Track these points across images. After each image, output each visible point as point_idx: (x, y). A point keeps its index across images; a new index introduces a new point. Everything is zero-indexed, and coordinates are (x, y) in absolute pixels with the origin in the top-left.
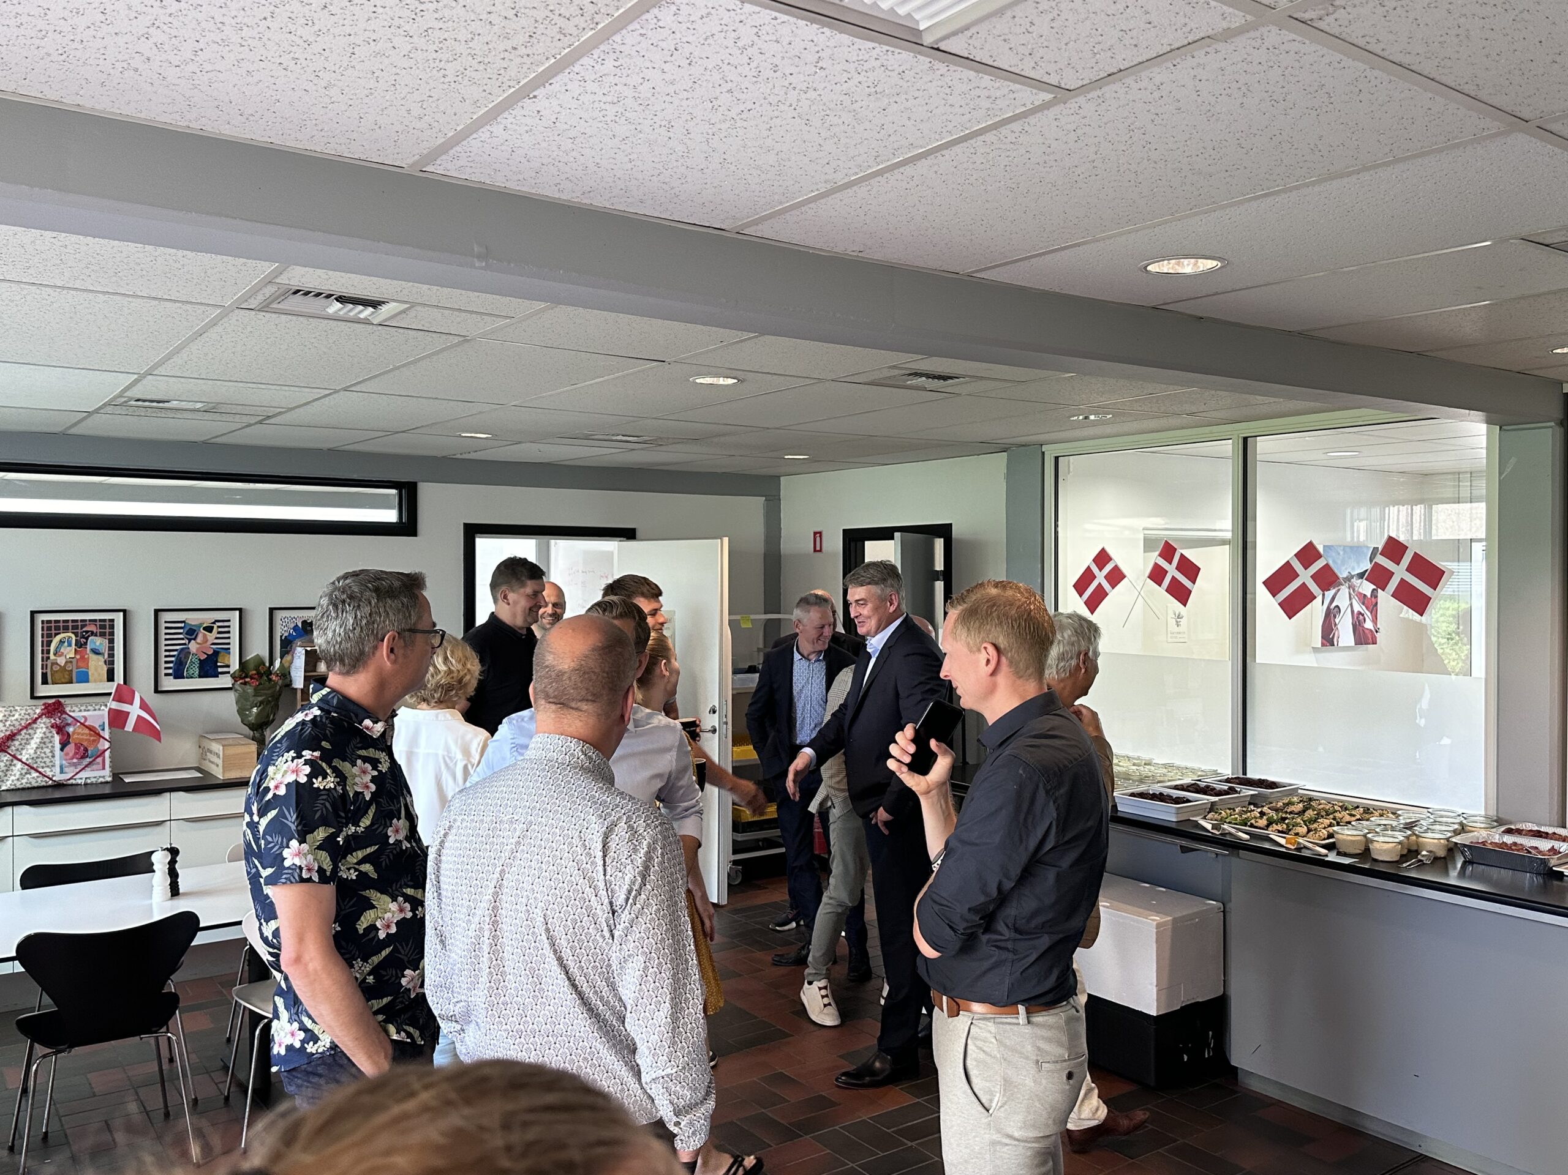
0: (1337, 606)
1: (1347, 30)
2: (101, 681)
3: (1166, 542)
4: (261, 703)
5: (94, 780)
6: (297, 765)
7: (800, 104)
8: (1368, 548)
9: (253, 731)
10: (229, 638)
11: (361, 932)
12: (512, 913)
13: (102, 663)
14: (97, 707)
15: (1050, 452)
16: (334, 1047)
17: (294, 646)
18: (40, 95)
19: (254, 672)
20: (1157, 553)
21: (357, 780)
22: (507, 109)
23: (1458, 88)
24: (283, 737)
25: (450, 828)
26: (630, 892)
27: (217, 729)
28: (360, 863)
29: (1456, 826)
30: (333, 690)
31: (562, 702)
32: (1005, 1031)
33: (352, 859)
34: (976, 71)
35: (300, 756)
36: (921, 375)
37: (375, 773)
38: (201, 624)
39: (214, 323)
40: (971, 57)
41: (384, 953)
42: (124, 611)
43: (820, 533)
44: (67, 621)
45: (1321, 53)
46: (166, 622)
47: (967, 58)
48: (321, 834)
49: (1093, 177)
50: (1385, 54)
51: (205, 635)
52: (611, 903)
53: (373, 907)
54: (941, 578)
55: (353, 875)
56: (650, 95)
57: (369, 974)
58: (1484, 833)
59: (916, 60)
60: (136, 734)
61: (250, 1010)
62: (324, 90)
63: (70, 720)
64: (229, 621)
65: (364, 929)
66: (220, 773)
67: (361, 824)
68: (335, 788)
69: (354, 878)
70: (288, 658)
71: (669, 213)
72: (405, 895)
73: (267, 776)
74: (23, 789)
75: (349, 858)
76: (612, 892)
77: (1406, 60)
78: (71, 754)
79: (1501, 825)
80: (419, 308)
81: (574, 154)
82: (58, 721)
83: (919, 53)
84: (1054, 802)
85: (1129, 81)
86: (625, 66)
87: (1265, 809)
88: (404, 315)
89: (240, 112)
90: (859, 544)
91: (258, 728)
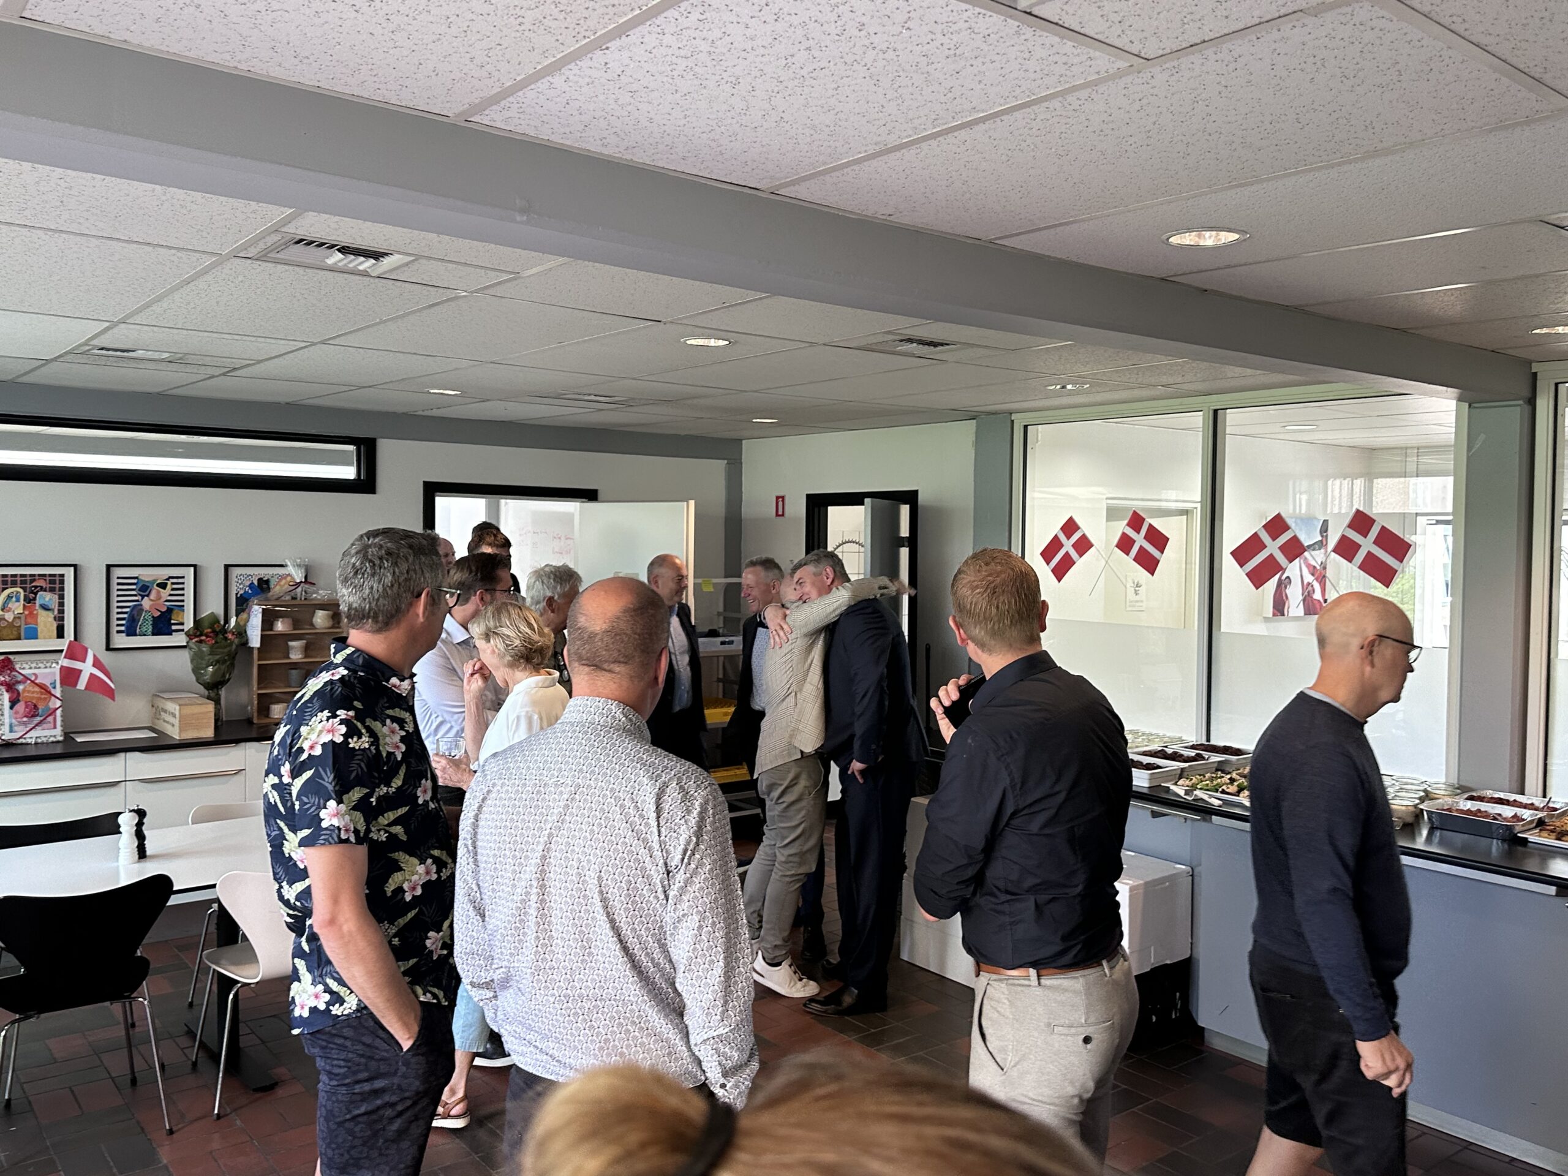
0: (1288, 577)
1: (1438, 9)
2: (50, 638)
3: (1135, 513)
4: (218, 662)
5: (45, 740)
6: (333, 725)
7: (875, 64)
8: (1319, 520)
9: (208, 690)
10: (183, 595)
11: (389, 894)
12: (562, 877)
13: (51, 619)
14: (48, 665)
15: (1019, 420)
16: (362, 1008)
17: (250, 603)
18: (87, 30)
19: (209, 630)
20: (1126, 522)
21: (388, 740)
22: (574, 60)
23: (1526, 70)
24: (312, 697)
25: (489, 792)
26: (685, 851)
27: (168, 688)
28: (390, 825)
29: (1422, 794)
30: (357, 650)
31: (595, 664)
32: (1016, 993)
33: (383, 820)
34: (1062, 38)
35: (335, 716)
36: (910, 340)
37: (404, 733)
38: (155, 581)
39: (205, 271)
40: (1061, 23)
41: (410, 915)
42: (75, 566)
43: (783, 498)
44: (15, 576)
45: (1405, 31)
46: (118, 578)
47: (1056, 24)
48: (356, 794)
49: (1144, 147)
50: (1466, 34)
51: (159, 592)
52: (666, 864)
53: (400, 869)
54: (906, 544)
55: (383, 837)
56: (725, 51)
57: (395, 936)
58: (1449, 800)
59: (1004, 23)
60: (87, 692)
61: (219, 973)
62: (390, 34)
63: (20, 678)
64: (183, 577)
65: (392, 891)
66: (175, 733)
67: (393, 784)
68: (369, 749)
69: (384, 839)
70: (244, 616)
71: (708, 171)
72: (432, 857)
73: (300, 736)
75: (381, 820)
76: (667, 852)
77: (1483, 40)
78: (21, 713)
79: (1464, 792)
80: (423, 261)
81: (629, 108)
82: (8, 679)
83: (1011, 17)
84: (1006, 769)
85: (1209, 52)
86: (709, 20)
87: (1234, 775)
88: (406, 268)
89: (295, 54)
90: (822, 509)
91: (213, 687)
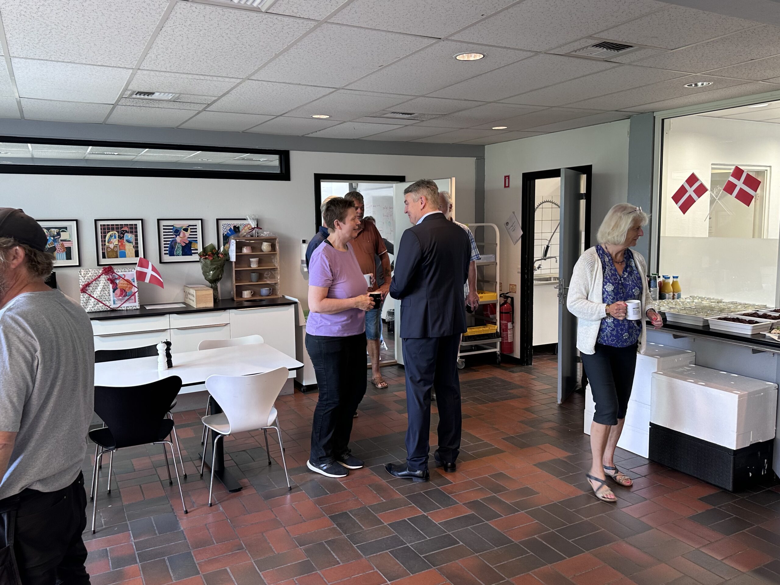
2: (132, 257)
3: (737, 168)
4: (215, 269)
5: (131, 308)
9: (211, 283)
10: (196, 235)
13: (132, 247)
14: (130, 270)
15: (659, 117)
19: (210, 253)
20: (730, 174)
38: (182, 227)
39: (167, 17)
42: (142, 220)
43: (509, 176)
44: (113, 225)
46: (164, 226)
51: (184, 234)
54: (584, 197)
60: (151, 284)
61: (212, 430)
63: (117, 276)
64: (196, 226)
66: (194, 305)
74: (96, 312)
78: (119, 294)
82: (111, 277)
90: (532, 182)
91: (214, 282)
